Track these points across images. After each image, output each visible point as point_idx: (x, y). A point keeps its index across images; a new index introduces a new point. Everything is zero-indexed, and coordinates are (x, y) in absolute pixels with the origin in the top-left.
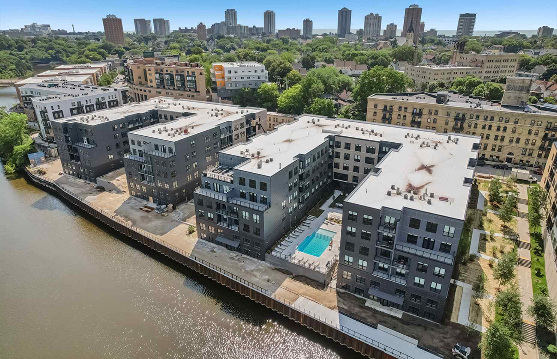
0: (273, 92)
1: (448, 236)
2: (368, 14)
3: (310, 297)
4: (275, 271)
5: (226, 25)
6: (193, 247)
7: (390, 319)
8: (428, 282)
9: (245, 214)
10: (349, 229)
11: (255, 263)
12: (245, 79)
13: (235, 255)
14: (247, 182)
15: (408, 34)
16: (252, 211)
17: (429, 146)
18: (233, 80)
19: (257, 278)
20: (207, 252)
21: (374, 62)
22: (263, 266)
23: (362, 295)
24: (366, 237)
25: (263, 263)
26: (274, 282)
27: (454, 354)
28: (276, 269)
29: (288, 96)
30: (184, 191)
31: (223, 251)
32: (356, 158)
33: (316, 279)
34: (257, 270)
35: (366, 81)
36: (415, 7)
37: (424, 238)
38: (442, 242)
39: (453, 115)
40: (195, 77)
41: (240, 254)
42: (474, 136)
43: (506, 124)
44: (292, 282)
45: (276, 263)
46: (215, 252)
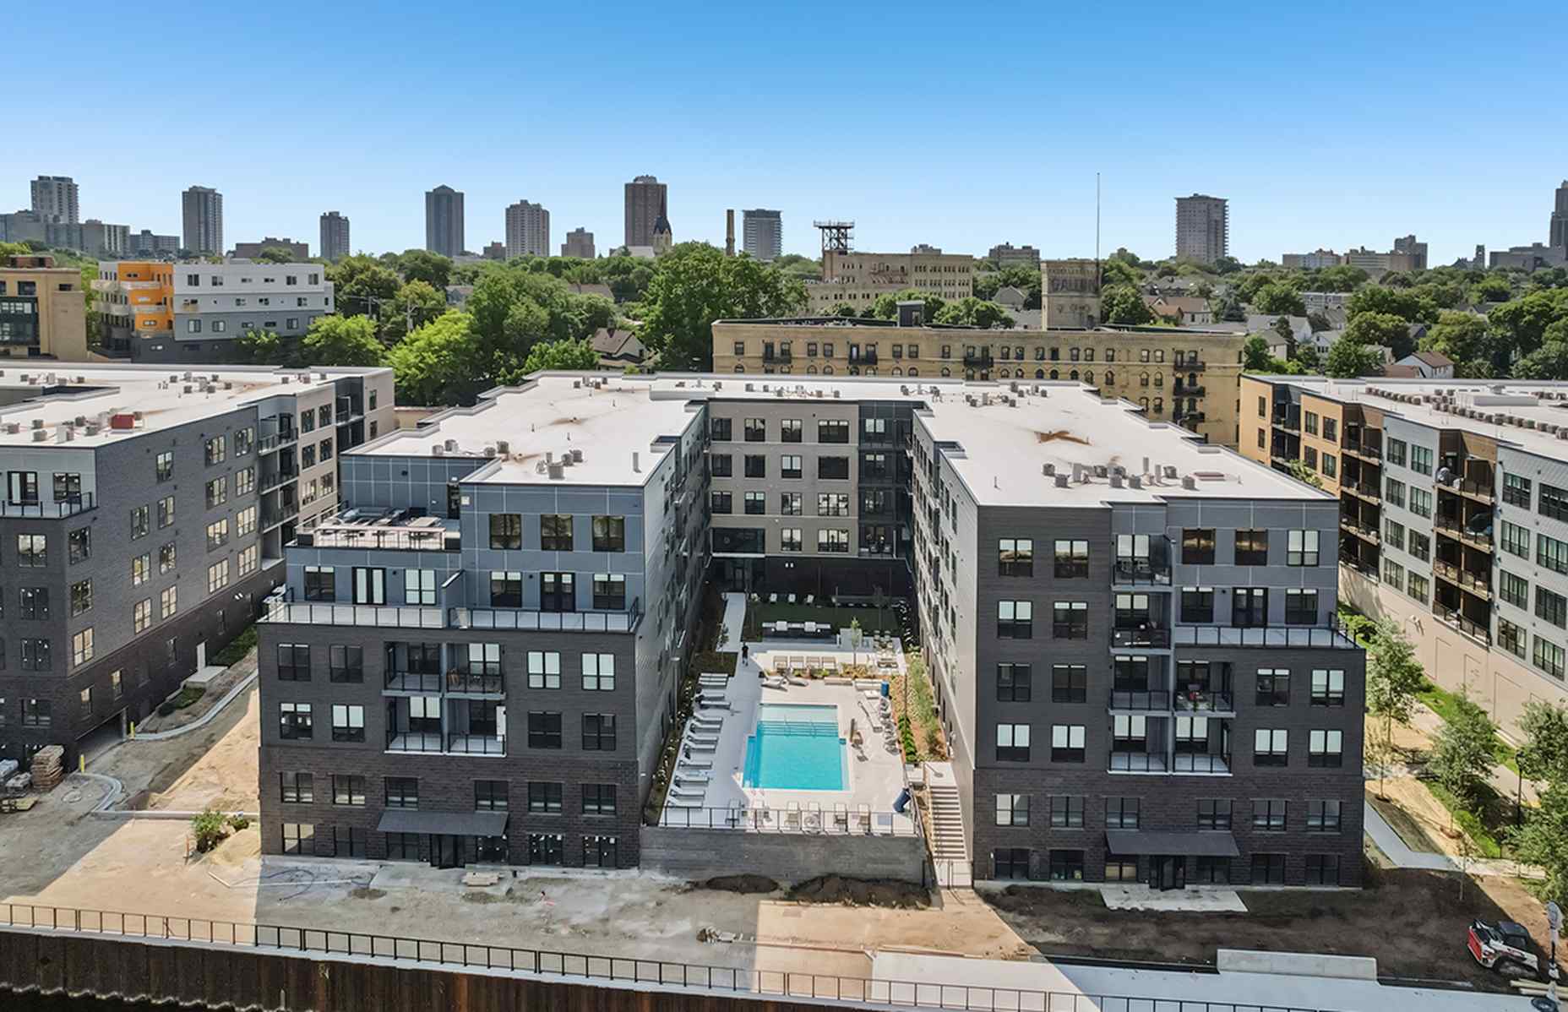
0: (363, 341)
1: (1302, 564)
2: (515, 203)
3: (908, 942)
4: (698, 893)
5: (37, 220)
6: (253, 901)
7: (1223, 925)
8: (1299, 739)
9: (543, 666)
10: (1006, 611)
11: (592, 887)
12: (253, 306)
13: (492, 877)
14: (531, 531)
15: (656, 236)
16: (572, 646)
17: (991, 403)
18: (204, 307)
19: (646, 940)
20: (343, 903)
21: (623, 280)
22: (635, 887)
23: (1078, 874)
24: (1069, 626)
25: (633, 879)
26: (731, 937)
27: (1491, 962)
28: (695, 886)
29: (430, 344)
30: (85, 695)
31: (415, 878)
32: (787, 466)
33: (881, 869)
34: (627, 910)
35: (679, 290)
36: (649, 182)
37: (1235, 589)
38: (1289, 592)
39: (957, 354)
40: (36, 300)
41: (507, 870)
42: (1056, 382)
43: (1090, 365)
44: (798, 914)
45: (693, 856)
46: (377, 894)
